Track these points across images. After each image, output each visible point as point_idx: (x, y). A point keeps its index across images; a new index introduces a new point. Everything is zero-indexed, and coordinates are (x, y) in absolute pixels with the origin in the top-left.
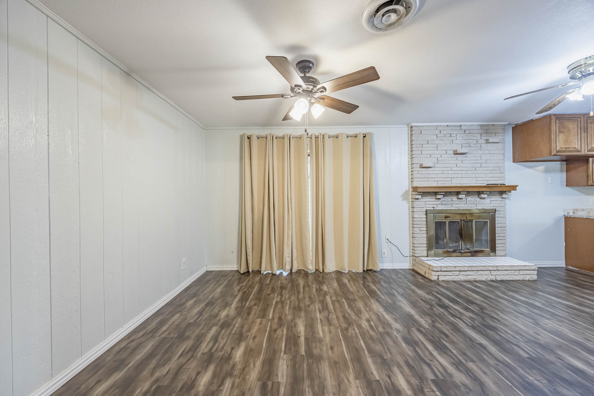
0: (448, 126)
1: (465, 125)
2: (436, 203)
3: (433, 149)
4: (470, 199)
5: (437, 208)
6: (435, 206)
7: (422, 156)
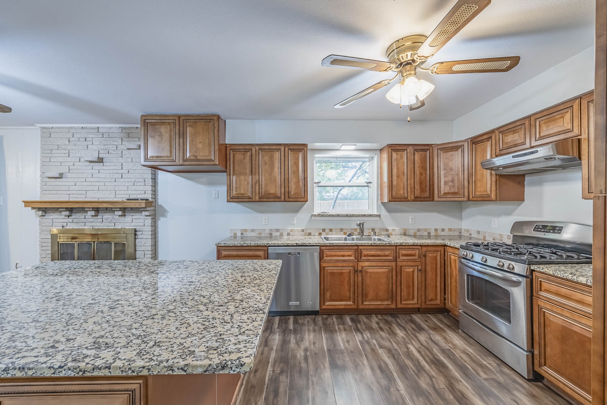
0: (83, 128)
1: (103, 127)
2: (66, 220)
3: (64, 155)
4: (106, 216)
5: (68, 227)
6: (65, 224)
7: (51, 164)
